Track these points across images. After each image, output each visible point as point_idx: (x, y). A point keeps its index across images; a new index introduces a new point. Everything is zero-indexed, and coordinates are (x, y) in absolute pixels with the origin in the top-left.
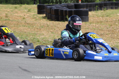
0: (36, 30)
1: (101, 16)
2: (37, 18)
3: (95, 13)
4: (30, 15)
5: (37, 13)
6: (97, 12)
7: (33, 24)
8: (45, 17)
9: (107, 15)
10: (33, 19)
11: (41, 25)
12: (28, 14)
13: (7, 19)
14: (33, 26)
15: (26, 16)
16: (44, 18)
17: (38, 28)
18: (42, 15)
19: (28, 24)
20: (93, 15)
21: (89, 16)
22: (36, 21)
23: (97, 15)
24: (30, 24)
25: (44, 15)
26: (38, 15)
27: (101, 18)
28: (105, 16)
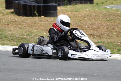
0: (4, 25)
1: (70, 11)
2: (5, 13)
3: (64, 8)
5: (5, 8)
6: (66, 7)
9: (76, 10)
10: (1, 14)
11: (8, 20)
14: (1, 22)
16: (12, 13)
17: (6, 23)
18: (10, 11)
20: (62, 10)
21: (58, 11)
22: (4, 16)
23: (66, 11)
25: (13, 10)
26: (6, 10)
27: (70, 13)
28: (74, 11)
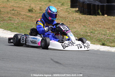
0: (69, 23)
2: (70, 12)
4: (63, 9)
5: (70, 7)
7: (66, 18)
8: (78, 11)
10: (66, 12)
11: (73, 18)
12: (61, 8)
13: (41, 12)
14: (66, 20)
15: (60, 10)
16: (76, 11)
17: (71, 21)
18: (74, 9)
19: (61, 17)
22: (69, 15)
24: (63, 17)
25: (77, 9)
26: (71, 9)
